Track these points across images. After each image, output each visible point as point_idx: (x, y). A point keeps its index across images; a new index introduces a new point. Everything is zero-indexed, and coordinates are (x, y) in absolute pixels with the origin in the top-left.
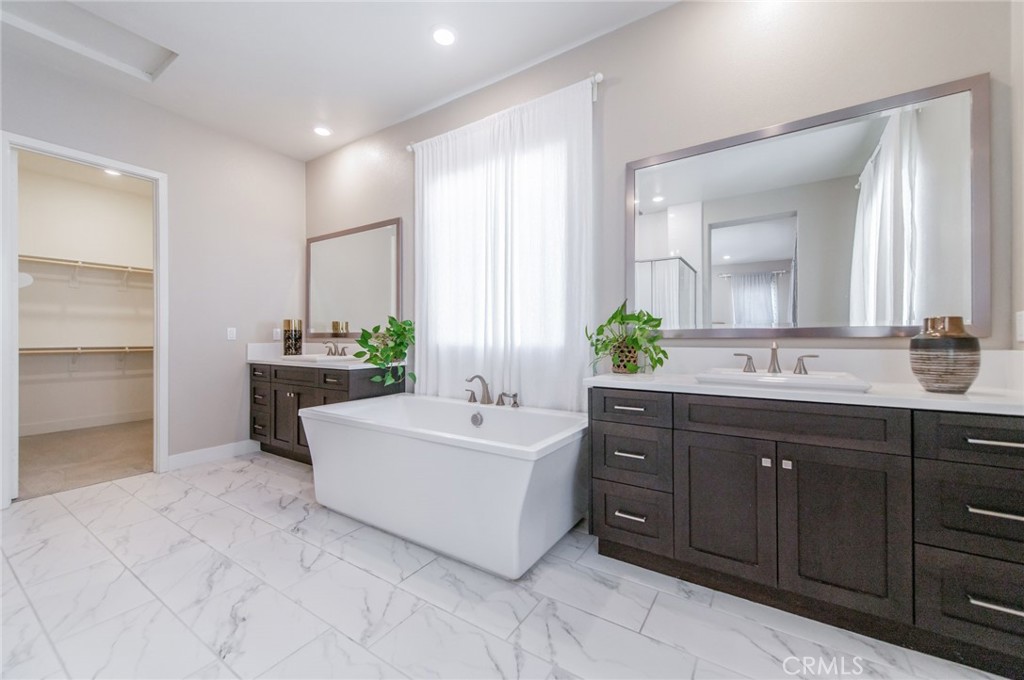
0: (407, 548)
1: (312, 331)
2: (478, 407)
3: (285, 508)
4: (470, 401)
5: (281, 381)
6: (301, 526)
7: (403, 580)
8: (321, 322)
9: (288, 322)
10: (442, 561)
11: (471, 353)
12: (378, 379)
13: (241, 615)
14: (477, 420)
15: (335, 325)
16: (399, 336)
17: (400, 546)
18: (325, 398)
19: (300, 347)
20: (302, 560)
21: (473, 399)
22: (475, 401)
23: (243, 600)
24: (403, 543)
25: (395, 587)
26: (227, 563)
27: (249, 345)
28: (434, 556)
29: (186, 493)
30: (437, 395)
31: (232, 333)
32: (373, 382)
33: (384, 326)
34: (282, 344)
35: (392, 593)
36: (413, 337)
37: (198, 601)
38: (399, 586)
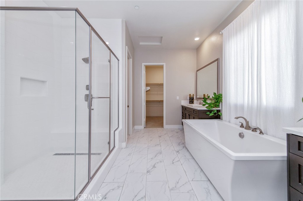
0: (201, 172)
1: (198, 97)
2: (243, 130)
3: (179, 145)
4: (241, 127)
5: (187, 111)
6: (180, 151)
7: (192, 181)
8: (200, 94)
9: (190, 95)
10: (209, 183)
11: (242, 107)
12: (208, 113)
13: (155, 166)
14: (241, 135)
15: (204, 95)
16: (217, 99)
17: (199, 170)
18: (194, 117)
19: (193, 102)
20: (174, 160)
21: (242, 126)
22: (243, 127)
23: (158, 163)
24: (201, 170)
25: (189, 181)
26: (161, 153)
27: (182, 101)
28: (207, 180)
29: (165, 134)
30: (230, 122)
31: (178, 98)
32: (207, 114)
33: (212, 96)
34: (189, 100)
35: (187, 182)
36: (222, 100)
37: (152, 159)
38: (190, 182)
